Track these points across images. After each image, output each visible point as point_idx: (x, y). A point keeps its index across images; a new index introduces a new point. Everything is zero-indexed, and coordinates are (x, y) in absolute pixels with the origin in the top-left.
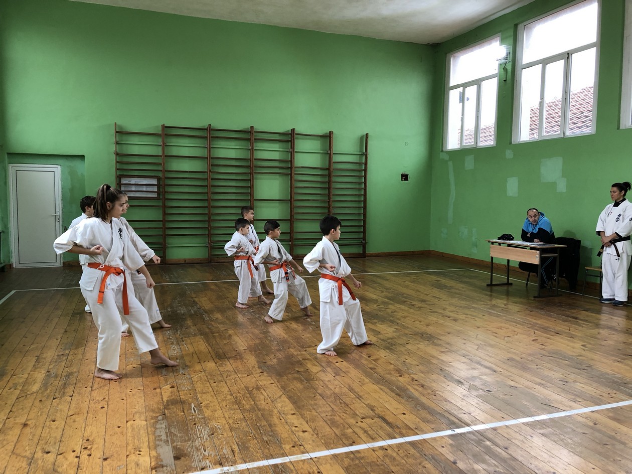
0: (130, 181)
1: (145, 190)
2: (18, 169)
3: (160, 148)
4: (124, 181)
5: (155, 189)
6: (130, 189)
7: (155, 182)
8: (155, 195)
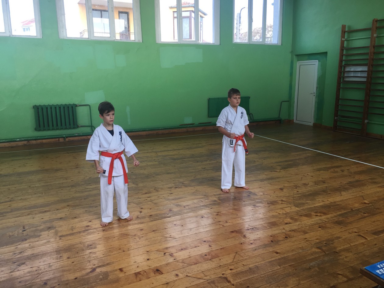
0: (350, 69)
1: (359, 75)
2: (301, 64)
3: (369, 40)
4: (347, 69)
5: (365, 75)
6: (350, 75)
7: (365, 68)
8: (365, 80)
